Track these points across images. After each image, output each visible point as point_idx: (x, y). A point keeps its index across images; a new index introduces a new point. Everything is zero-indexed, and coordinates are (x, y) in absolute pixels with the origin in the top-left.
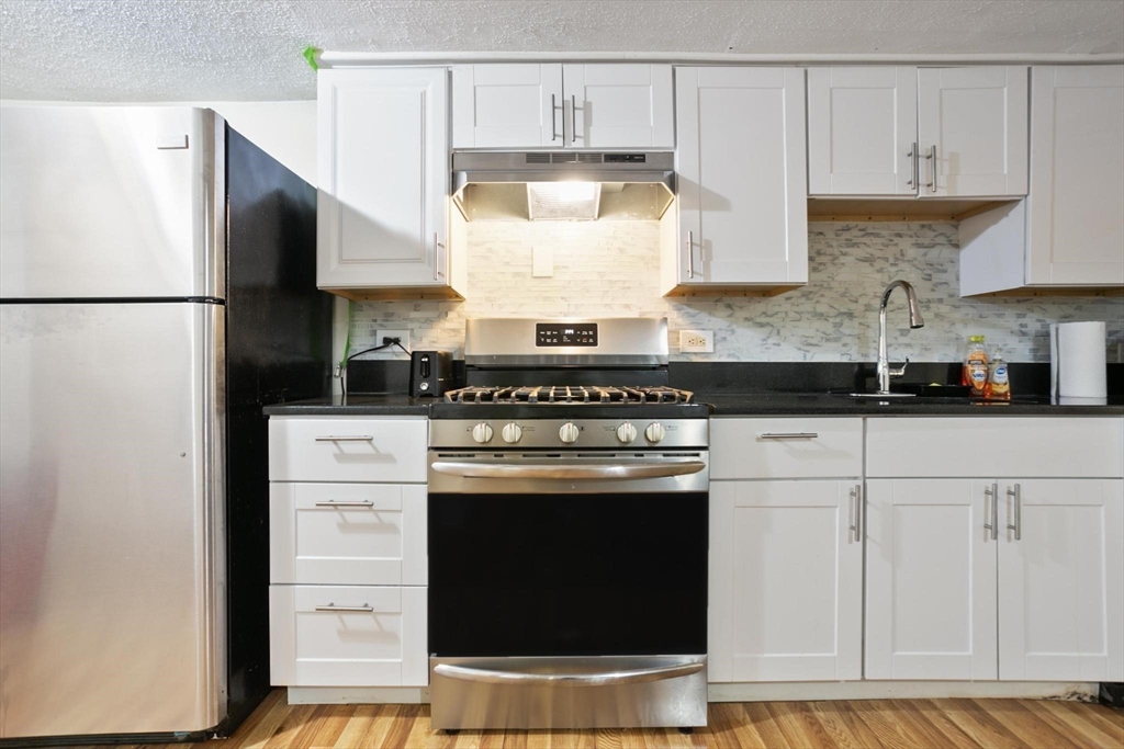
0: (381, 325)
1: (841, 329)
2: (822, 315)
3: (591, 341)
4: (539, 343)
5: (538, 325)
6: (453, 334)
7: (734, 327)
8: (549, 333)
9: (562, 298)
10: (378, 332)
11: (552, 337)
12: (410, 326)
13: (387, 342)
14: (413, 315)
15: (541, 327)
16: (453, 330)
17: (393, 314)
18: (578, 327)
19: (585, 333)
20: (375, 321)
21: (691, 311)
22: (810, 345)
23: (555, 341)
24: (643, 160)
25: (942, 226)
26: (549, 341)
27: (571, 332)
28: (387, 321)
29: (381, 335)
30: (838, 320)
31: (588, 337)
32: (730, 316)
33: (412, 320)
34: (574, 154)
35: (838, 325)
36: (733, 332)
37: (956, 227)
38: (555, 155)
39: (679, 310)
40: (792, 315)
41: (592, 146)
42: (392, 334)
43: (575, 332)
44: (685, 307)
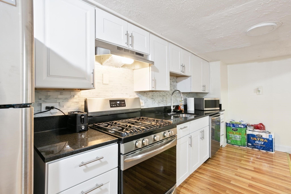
0: (44, 101)
1: (164, 99)
2: (161, 96)
3: (124, 105)
4: (111, 107)
5: (110, 100)
6: (76, 104)
7: (148, 99)
8: (113, 103)
9: (111, 91)
10: (42, 104)
11: (114, 104)
12: (58, 101)
13: (49, 108)
14: (60, 96)
15: (111, 101)
16: (77, 102)
17: (50, 96)
18: (120, 101)
19: (122, 103)
20: (41, 99)
21: (140, 95)
22: (159, 103)
23: (115, 105)
24: (143, 56)
25: (175, 78)
26: (113, 106)
27: (118, 102)
28: (47, 99)
29: (44, 106)
30: (163, 97)
31: (123, 104)
32: (147, 96)
33: (59, 99)
34: (129, 50)
35: (163, 98)
36: (147, 100)
37: (177, 78)
38: (124, 49)
39: (138, 95)
40: (156, 96)
41: (134, 49)
42: (50, 105)
43: (120, 102)
44: (139, 94)
